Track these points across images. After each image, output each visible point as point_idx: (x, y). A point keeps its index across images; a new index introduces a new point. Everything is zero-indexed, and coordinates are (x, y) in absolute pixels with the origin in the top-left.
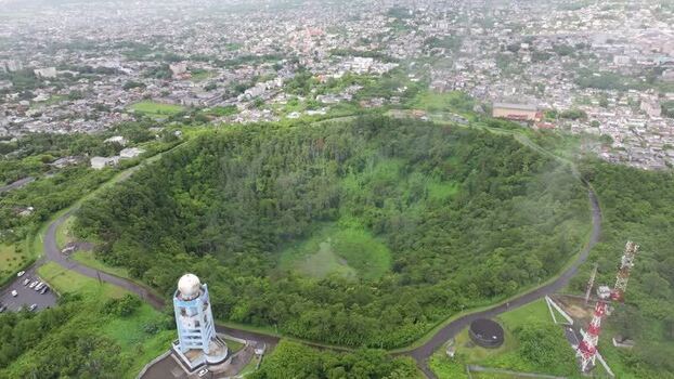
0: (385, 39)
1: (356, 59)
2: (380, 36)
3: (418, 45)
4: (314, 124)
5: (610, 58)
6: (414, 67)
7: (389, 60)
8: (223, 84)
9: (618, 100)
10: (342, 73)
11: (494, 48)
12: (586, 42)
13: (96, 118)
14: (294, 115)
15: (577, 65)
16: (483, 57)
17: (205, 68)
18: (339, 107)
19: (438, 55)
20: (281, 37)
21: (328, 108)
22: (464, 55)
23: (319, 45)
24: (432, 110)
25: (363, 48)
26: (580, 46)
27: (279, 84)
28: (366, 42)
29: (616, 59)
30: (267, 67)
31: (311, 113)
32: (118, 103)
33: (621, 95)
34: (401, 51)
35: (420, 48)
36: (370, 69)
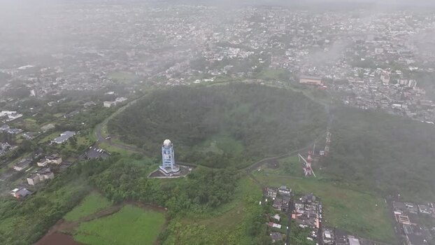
0: (247, 36)
1: (230, 49)
2: (245, 34)
3: (266, 40)
4: (208, 86)
5: (373, 50)
6: (262, 54)
7: (249, 49)
8: (157, 63)
9: (370, 74)
10: (222, 57)
11: (309, 43)
12: (362, 39)
13: (93, 82)
14: (197, 81)
15: (354, 53)
16: (302, 48)
17: (146, 53)
18: (220, 77)
19: (277, 47)
20: (187, 34)
21: (215, 78)
22: (291, 47)
23: (209, 40)
24: (268, 79)
25: (234, 42)
26: (359, 42)
27: (188, 63)
28: (236, 38)
29: (376, 50)
30: (180, 53)
31: (206, 80)
32: (102, 74)
33: (372, 71)
34: (256, 44)
35: (267, 42)
36: (238, 55)
